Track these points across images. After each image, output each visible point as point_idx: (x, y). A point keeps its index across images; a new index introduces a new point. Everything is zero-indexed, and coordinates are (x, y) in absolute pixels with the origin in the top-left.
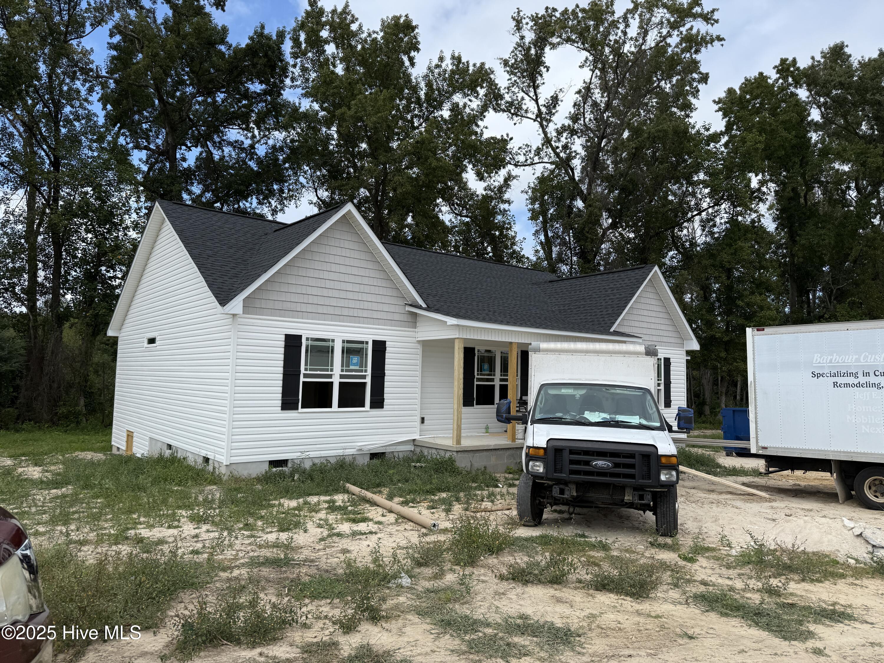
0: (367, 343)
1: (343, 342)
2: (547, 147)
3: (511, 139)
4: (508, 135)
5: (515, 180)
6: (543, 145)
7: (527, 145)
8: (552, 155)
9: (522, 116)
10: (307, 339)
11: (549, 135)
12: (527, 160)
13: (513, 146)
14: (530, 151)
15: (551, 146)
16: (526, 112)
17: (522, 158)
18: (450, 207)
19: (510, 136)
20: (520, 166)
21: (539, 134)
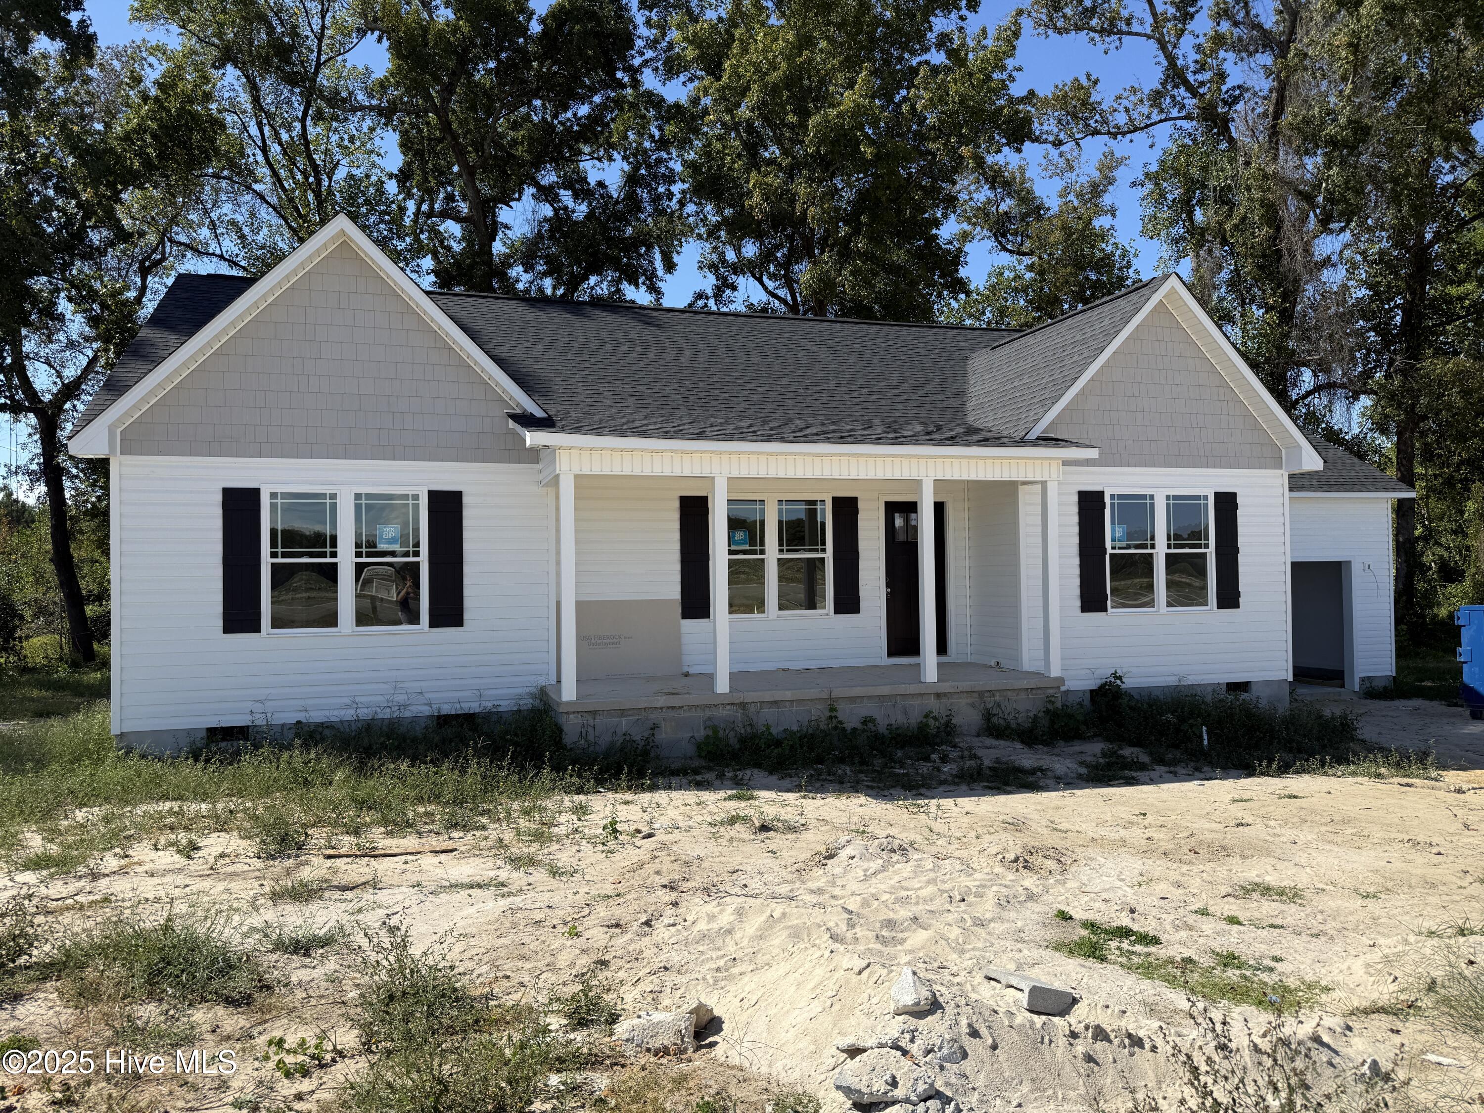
0: (416, 497)
1: (357, 497)
2: (1176, 86)
3: (1096, 82)
4: (1088, 75)
5: (1122, 168)
6: (1164, 84)
7: (1134, 91)
8: (1188, 100)
9: (1120, 32)
10: (273, 495)
11: (1180, 63)
12: (1132, 120)
13: (1105, 96)
15: (1186, 83)
16: (1128, 22)
17: (1121, 119)
18: (997, 239)
19: (1093, 78)
20: (1124, 134)
21: (1159, 63)
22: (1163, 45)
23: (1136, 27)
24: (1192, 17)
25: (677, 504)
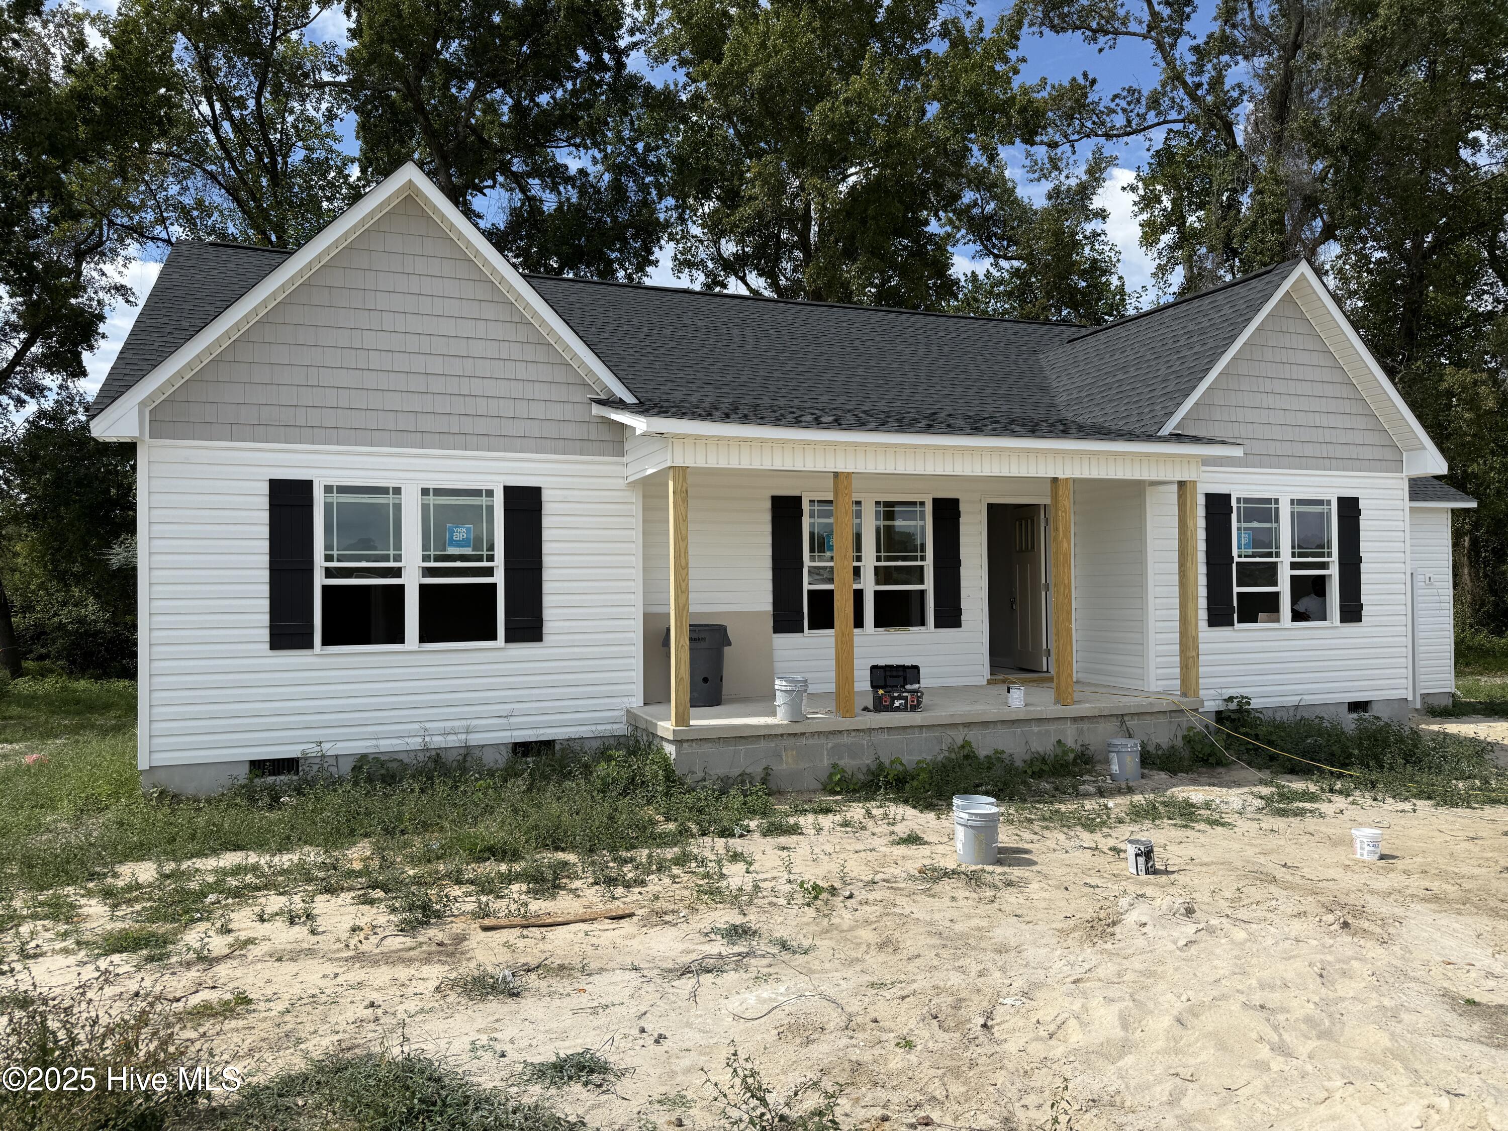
0: (490, 493)
1: (425, 492)
2: (1175, 88)
3: (1094, 82)
4: (1085, 75)
6: (1163, 86)
7: (1131, 91)
8: (1187, 103)
9: (1117, 33)
10: (328, 489)
11: (1178, 63)
12: (1129, 122)
13: (1101, 95)
14: (1138, 101)
15: (1184, 84)
16: (1126, 21)
17: (1119, 120)
18: (982, 243)
19: (1090, 77)
20: (1118, 136)
21: (1156, 65)
22: (1160, 46)
23: (1133, 27)
24: (1188, 17)
25: (768, 504)
